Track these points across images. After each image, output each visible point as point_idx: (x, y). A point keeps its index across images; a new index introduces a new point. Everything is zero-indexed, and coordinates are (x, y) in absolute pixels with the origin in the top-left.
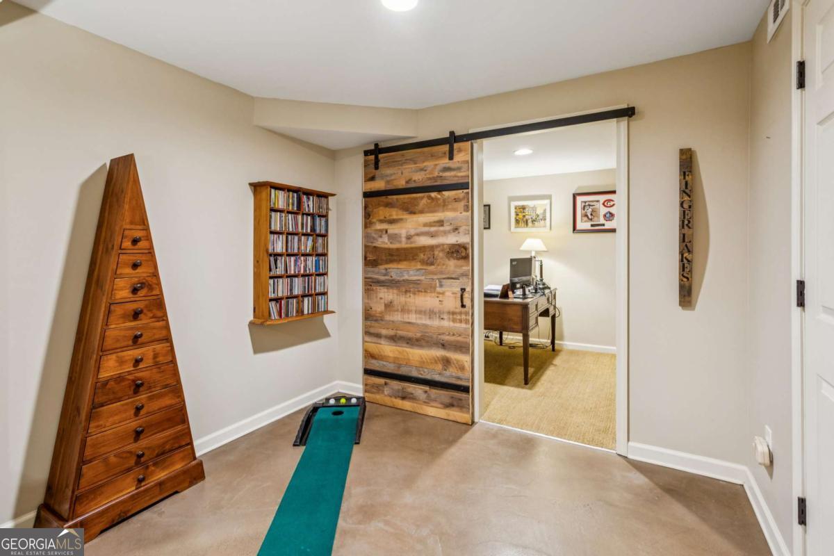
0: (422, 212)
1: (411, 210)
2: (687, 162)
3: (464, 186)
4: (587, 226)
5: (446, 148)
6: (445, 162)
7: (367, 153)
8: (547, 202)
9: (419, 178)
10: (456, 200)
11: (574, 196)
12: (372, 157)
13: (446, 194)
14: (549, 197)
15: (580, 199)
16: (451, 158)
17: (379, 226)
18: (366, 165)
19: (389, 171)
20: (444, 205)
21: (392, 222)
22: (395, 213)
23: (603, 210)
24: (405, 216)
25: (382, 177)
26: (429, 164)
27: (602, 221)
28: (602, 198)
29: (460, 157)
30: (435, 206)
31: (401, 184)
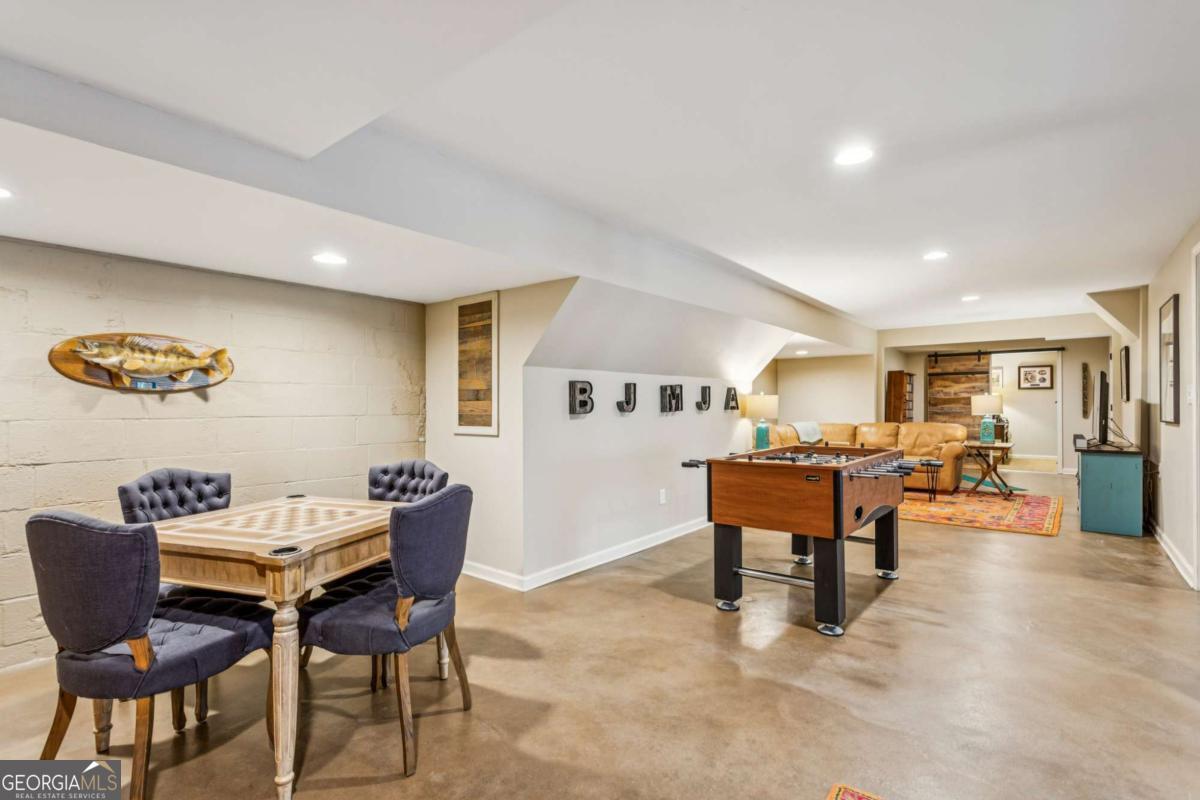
0: (963, 383)
1: (957, 382)
2: (1085, 368)
3: (987, 373)
4: (1028, 385)
5: (977, 357)
6: (976, 362)
7: (929, 356)
8: (1000, 371)
9: (962, 368)
10: (982, 378)
11: (1019, 368)
12: (933, 358)
13: (977, 376)
14: (1001, 368)
15: (1022, 370)
16: (979, 360)
17: (937, 389)
18: (930, 361)
19: (942, 365)
20: (976, 380)
21: (946, 387)
22: (947, 383)
23: (1038, 377)
24: (952, 384)
25: (940, 367)
26: (967, 363)
27: (1037, 382)
28: (1038, 370)
29: (983, 361)
30: (970, 380)
31: (951, 370)
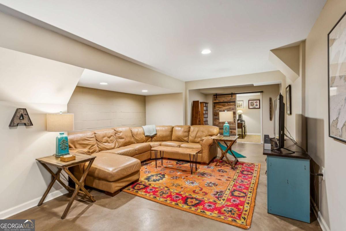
0: (226, 106)
1: (224, 106)
2: (271, 100)
3: (235, 102)
4: (252, 107)
5: (231, 95)
6: (231, 98)
7: (214, 95)
9: (226, 100)
10: (233, 104)
11: (249, 101)
12: (216, 96)
13: (231, 103)
14: (243, 101)
15: (250, 101)
16: (232, 97)
17: (217, 109)
18: (214, 97)
19: (219, 99)
20: (231, 105)
21: (220, 108)
22: (220, 106)
23: (255, 104)
24: (223, 107)
25: (217, 100)
26: (228, 98)
27: (255, 106)
28: (255, 101)
29: (233, 97)
30: (229, 105)
31: (222, 101)
